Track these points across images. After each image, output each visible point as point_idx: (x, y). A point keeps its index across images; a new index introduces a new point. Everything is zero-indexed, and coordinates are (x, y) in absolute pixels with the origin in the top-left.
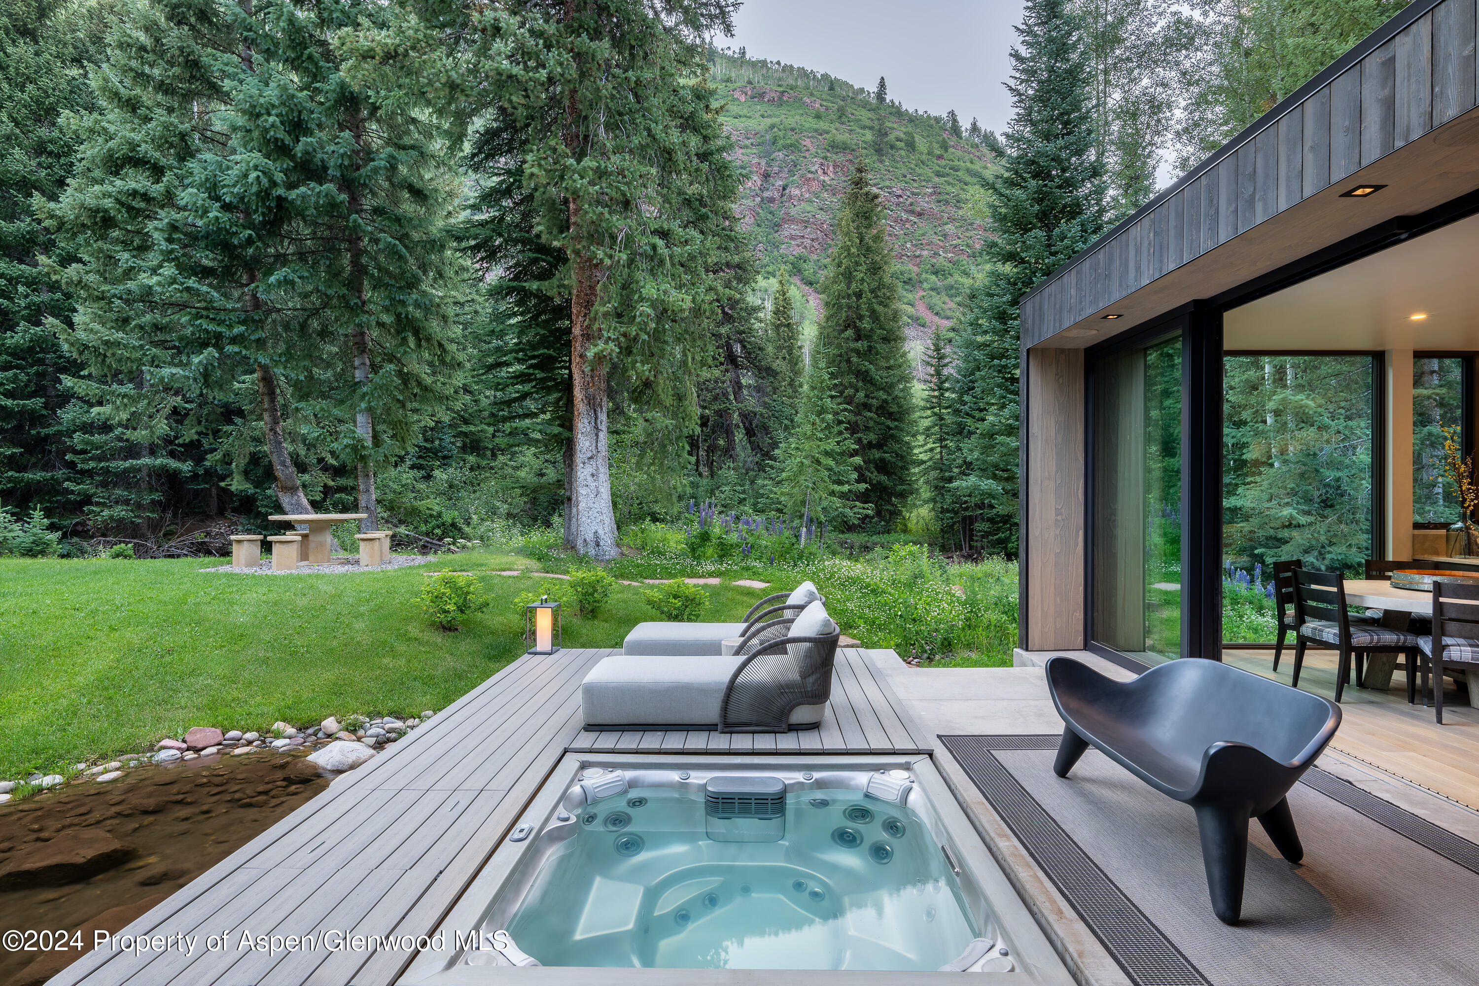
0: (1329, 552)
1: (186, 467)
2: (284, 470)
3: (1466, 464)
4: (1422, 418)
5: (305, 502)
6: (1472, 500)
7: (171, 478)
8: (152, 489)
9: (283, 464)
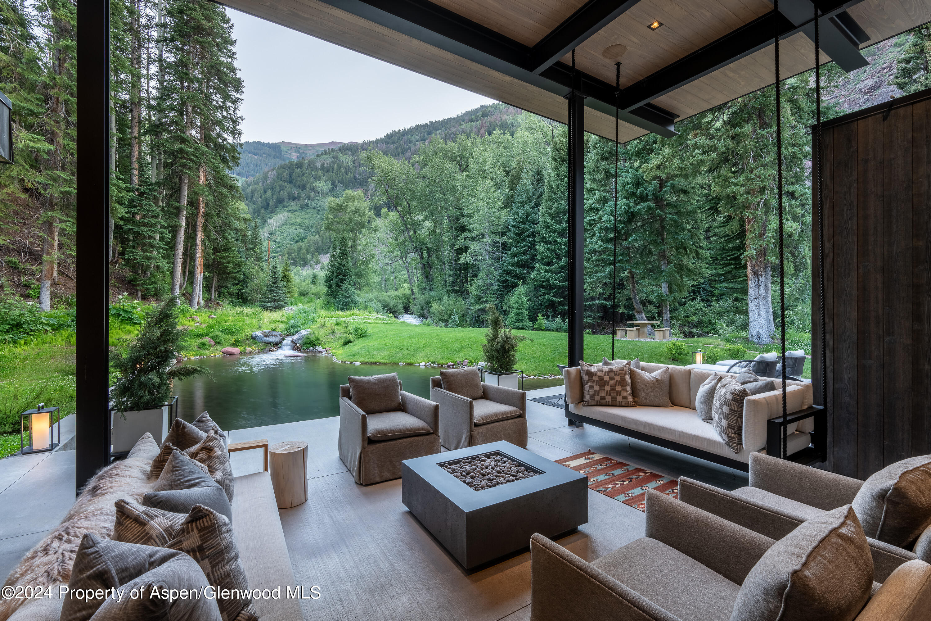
1: (609, 304)
2: (637, 305)
5: (644, 317)
7: (604, 308)
8: (598, 312)
9: (637, 303)
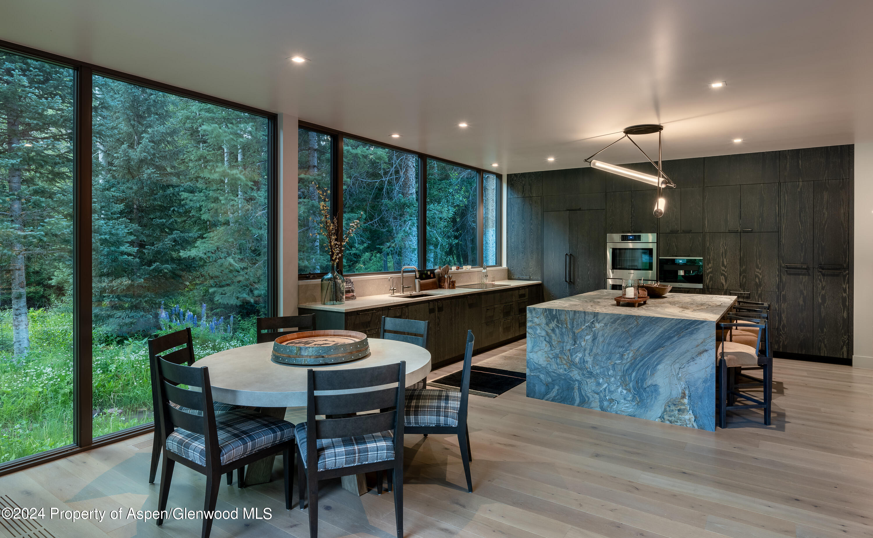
0: (256, 289)
3: (333, 223)
4: (304, 166)
6: (338, 254)
